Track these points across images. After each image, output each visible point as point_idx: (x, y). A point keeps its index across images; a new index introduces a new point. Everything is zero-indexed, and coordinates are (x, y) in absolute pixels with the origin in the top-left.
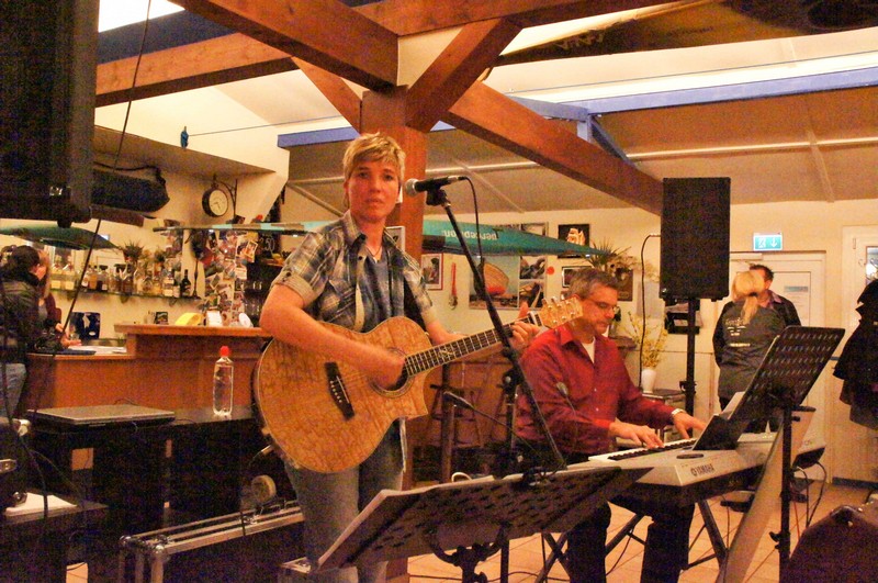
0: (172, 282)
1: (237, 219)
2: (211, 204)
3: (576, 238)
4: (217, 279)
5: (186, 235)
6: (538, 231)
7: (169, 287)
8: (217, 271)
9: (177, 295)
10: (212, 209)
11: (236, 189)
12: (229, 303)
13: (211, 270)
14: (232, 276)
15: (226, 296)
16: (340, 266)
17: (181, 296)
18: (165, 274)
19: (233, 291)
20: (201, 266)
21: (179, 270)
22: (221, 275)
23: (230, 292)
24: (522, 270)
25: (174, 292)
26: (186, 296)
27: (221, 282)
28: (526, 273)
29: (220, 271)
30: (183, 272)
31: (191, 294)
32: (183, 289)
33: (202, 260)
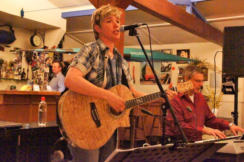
0: (18, 73)
1: (45, 47)
2: (34, 41)
3: (184, 55)
4: (37, 72)
5: (24, 54)
6: (169, 52)
7: (16, 75)
8: (36, 69)
9: (20, 79)
10: (34, 43)
11: (44, 35)
12: (42, 82)
13: (34, 69)
14: (43, 71)
15: (41, 79)
16: (98, 60)
17: (22, 79)
18: (15, 70)
19: (44, 77)
20: (30, 67)
21: (21, 68)
22: (38, 71)
23: (42, 78)
24: (162, 68)
25: (19, 78)
26: (23, 79)
27: (39, 74)
28: (164, 70)
29: (38, 69)
30: (22, 69)
31: (26, 78)
32: (22, 77)
33: (31, 64)
